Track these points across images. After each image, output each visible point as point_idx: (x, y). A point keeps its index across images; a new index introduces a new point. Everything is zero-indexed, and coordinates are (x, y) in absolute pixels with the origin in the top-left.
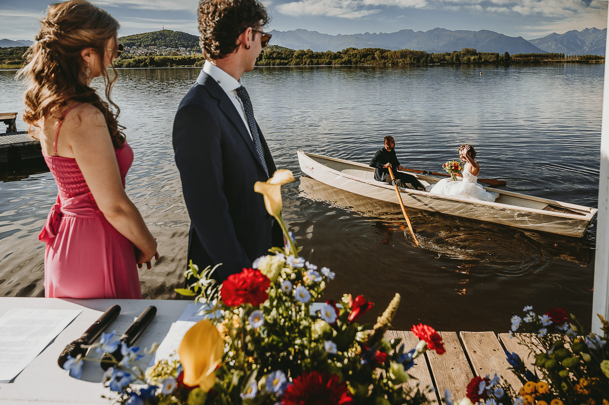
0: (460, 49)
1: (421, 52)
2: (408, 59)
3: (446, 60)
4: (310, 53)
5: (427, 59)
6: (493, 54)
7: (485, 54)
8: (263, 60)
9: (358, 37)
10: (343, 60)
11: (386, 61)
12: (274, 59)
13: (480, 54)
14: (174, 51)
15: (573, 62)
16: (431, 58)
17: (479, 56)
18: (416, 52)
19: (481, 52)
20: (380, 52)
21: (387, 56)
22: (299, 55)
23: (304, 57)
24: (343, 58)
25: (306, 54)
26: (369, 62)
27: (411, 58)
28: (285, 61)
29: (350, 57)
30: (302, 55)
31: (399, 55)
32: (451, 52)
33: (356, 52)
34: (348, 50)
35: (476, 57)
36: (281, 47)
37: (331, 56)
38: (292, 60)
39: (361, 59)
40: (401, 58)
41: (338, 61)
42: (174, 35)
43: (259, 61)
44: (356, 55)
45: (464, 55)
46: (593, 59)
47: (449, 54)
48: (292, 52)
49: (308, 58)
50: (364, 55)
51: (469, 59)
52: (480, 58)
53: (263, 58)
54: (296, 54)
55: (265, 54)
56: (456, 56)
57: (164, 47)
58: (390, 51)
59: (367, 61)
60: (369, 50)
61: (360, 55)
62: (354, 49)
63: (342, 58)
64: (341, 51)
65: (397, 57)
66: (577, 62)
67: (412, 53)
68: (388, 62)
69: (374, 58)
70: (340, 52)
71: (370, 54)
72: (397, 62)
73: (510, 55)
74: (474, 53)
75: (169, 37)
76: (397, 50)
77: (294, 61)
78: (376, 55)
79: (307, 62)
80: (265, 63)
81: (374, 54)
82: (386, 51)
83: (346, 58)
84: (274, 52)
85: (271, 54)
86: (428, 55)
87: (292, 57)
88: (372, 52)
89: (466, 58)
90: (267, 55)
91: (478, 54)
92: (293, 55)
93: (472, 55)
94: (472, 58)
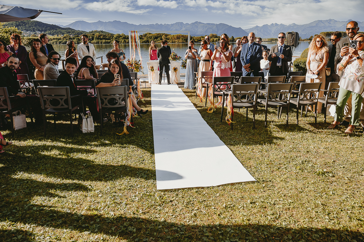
2: (181, 40)
4: (124, 36)
8: (95, 40)
9: (151, 26)
10: (144, 40)
12: (101, 39)
14: (32, 33)
16: (193, 39)
17: (219, 38)
18: (185, 36)
20: (165, 36)
21: (169, 38)
22: (117, 37)
23: (120, 38)
24: (144, 39)
25: (121, 36)
26: (159, 42)
27: (182, 39)
28: (108, 41)
29: (148, 38)
30: (119, 37)
31: (176, 37)
33: (151, 35)
34: (146, 35)
36: (105, 32)
38: (113, 40)
39: (154, 40)
40: (177, 39)
41: (141, 41)
42: (32, 23)
43: (92, 40)
44: (151, 37)
48: (112, 35)
49: (122, 39)
50: (156, 37)
51: (213, 40)
54: (115, 36)
55: (95, 36)
57: (25, 31)
58: (170, 35)
59: (157, 41)
60: (158, 34)
61: (154, 37)
62: (150, 34)
65: (175, 39)
67: (183, 36)
68: (170, 41)
70: (142, 36)
71: (159, 37)
72: (175, 41)
73: (234, 38)
75: (28, 24)
76: (174, 34)
78: (163, 37)
79: (122, 41)
80: (95, 42)
81: (162, 37)
82: (168, 35)
83: (146, 39)
84: (101, 35)
85: (99, 36)
87: (113, 38)
88: (161, 35)
89: (211, 39)
90: (96, 37)
91: (218, 37)
92: (113, 37)
93: (215, 37)
94: (215, 39)
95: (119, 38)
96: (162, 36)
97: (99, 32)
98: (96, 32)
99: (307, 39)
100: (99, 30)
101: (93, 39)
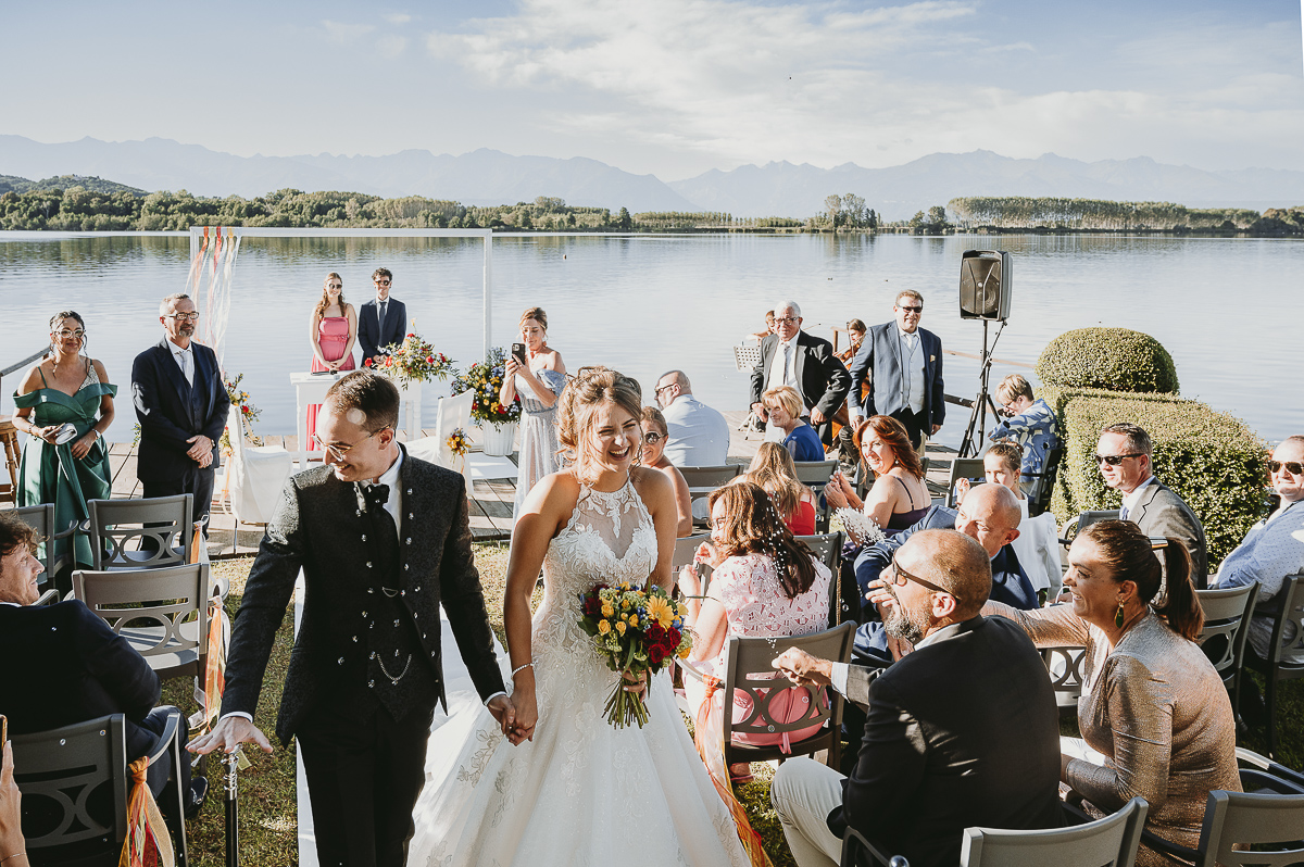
0: (532, 198)
1: (451, 203)
2: (421, 218)
3: (502, 223)
4: (186, 200)
5: (462, 219)
6: (598, 211)
7: (583, 211)
8: (62, 215)
9: (303, 163)
10: (270, 219)
11: (372, 221)
12: (90, 212)
13: (572, 210)
15: (747, 231)
16: (471, 215)
17: (571, 215)
18: (439, 202)
19: (574, 206)
20: (357, 201)
21: (373, 210)
22: (160, 203)
23: (171, 208)
24: (270, 213)
25: (175, 202)
26: (332, 225)
27: (427, 217)
28: (121, 219)
29: (287, 211)
30: (167, 206)
31: (400, 210)
32: (513, 204)
33: (299, 199)
34: (281, 196)
35: (566, 217)
36: (109, 183)
37: (240, 209)
38: (139, 216)
39: (312, 218)
40: (406, 216)
41: (257, 221)
43: (51, 216)
44: (301, 207)
45: (541, 211)
46: (781, 226)
47: (509, 210)
48: (139, 197)
49: (181, 211)
50: (319, 206)
51: (550, 221)
52: (572, 220)
53: (61, 209)
54: (150, 201)
55: (66, 200)
56: (524, 215)
58: (379, 199)
59: (325, 223)
60: (330, 196)
61: (311, 207)
62: (296, 193)
63: (268, 215)
64: (264, 197)
65: (397, 215)
66: (755, 231)
67: (428, 204)
68: (376, 224)
69: (342, 216)
70: (261, 200)
71: (334, 206)
72: (397, 225)
73: (631, 215)
74: (560, 210)
76: (395, 197)
77: (145, 220)
78: (347, 209)
79: (180, 223)
80: (65, 223)
81: (344, 207)
82: (372, 200)
83: (277, 214)
84: (93, 195)
85: (87, 199)
86: (465, 212)
87: (140, 207)
88: (339, 200)
89: (543, 219)
90: (71, 204)
91: (568, 210)
92: (143, 202)
93: (555, 212)
94: (557, 218)
95: (167, 208)
96: (346, 203)
97: (83, 182)
98: (72, 181)
99: (903, 222)
100: (84, 172)
101: (54, 210)
